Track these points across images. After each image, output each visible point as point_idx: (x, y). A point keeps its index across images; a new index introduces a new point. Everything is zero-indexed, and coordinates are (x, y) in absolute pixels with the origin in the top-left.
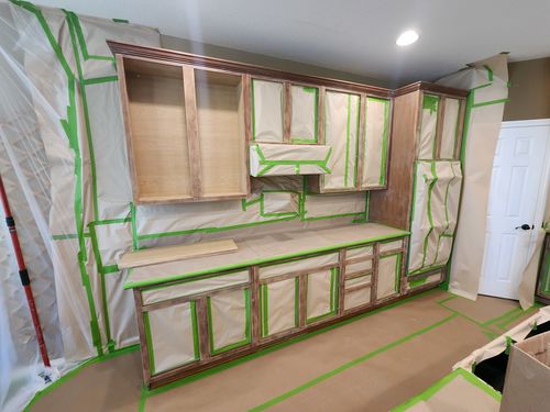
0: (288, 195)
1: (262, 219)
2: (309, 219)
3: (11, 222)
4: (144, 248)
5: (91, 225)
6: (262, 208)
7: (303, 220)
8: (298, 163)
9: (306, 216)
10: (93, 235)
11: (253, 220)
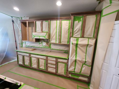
0: (45, 43)
1: (42, 47)
2: (52, 49)
3: (16, 41)
4: (27, 47)
5: (22, 43)
6: (42, 45)
7: (51, 49)
8: (40, 36)
9: (51, 48)
10: (22, 44)
11: (41, 47)
